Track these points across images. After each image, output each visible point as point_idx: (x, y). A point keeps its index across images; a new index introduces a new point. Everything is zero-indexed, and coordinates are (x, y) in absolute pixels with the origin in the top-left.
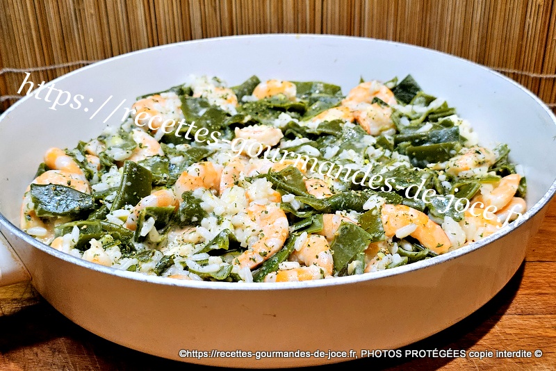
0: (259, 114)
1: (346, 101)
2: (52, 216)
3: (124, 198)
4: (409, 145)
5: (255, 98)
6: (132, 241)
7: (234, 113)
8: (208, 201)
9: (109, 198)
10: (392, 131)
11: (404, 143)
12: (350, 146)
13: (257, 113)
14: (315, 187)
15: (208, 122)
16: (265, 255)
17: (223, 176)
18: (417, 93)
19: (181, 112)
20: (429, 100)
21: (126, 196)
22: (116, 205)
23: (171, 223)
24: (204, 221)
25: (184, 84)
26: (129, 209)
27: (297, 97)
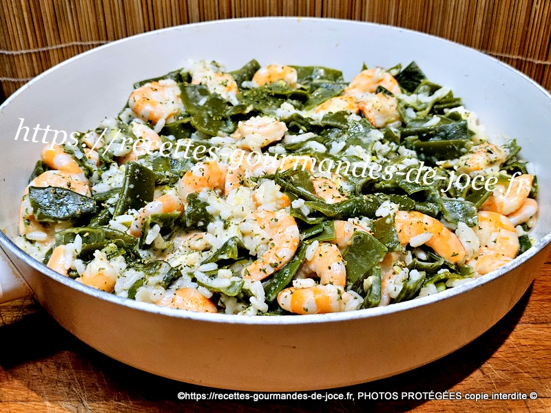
0: (261, 103)
1: (349, 89)
2: (52, 221)
3: (127, 202)
4: (416, 140)
5: (255, 84)
6: (136, 248)
7: (235, 102)
8: (215, 205)
9: (111, 201)
10: (398, 123)
11: (412, 137)
12: (357, 142)
13: (258, 102)
14: (323, 189)
15: (209, 112)
16: (276, 266)
17: (228, 175)
18: (422, 81)
19: (180, 101)
20: (434, 89)
21: (129, 199)
22: (119, 211)
23: (176, 228)
24: (210, 226)
25: (182, 69)
26: (132, 214)
27: (297, 82)
